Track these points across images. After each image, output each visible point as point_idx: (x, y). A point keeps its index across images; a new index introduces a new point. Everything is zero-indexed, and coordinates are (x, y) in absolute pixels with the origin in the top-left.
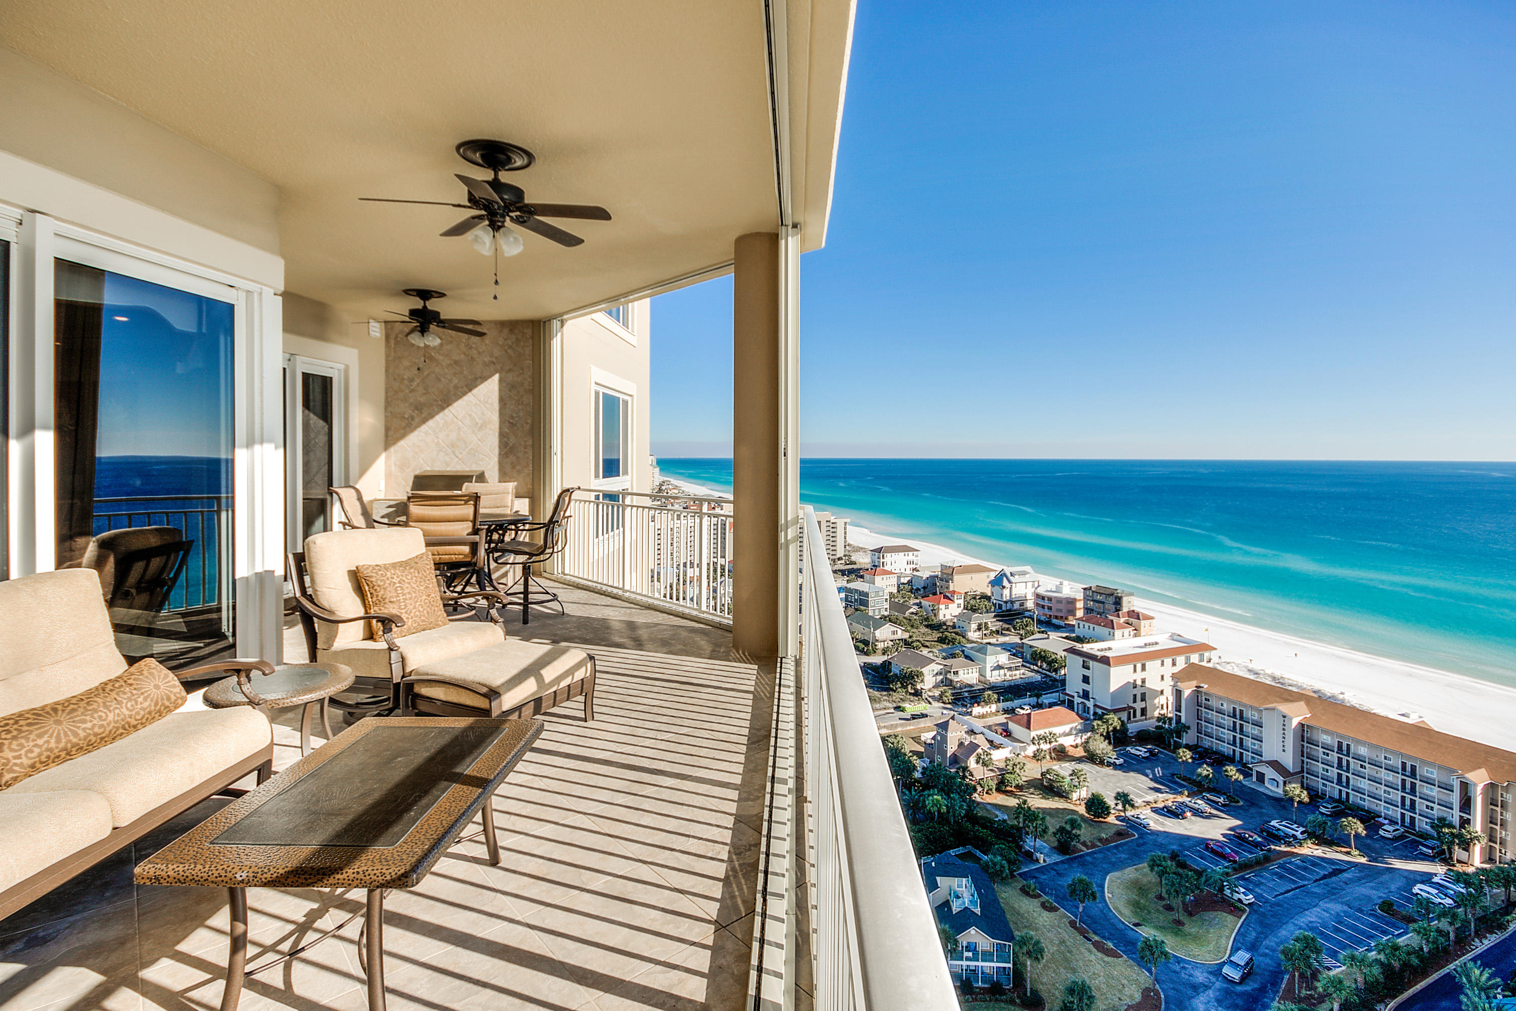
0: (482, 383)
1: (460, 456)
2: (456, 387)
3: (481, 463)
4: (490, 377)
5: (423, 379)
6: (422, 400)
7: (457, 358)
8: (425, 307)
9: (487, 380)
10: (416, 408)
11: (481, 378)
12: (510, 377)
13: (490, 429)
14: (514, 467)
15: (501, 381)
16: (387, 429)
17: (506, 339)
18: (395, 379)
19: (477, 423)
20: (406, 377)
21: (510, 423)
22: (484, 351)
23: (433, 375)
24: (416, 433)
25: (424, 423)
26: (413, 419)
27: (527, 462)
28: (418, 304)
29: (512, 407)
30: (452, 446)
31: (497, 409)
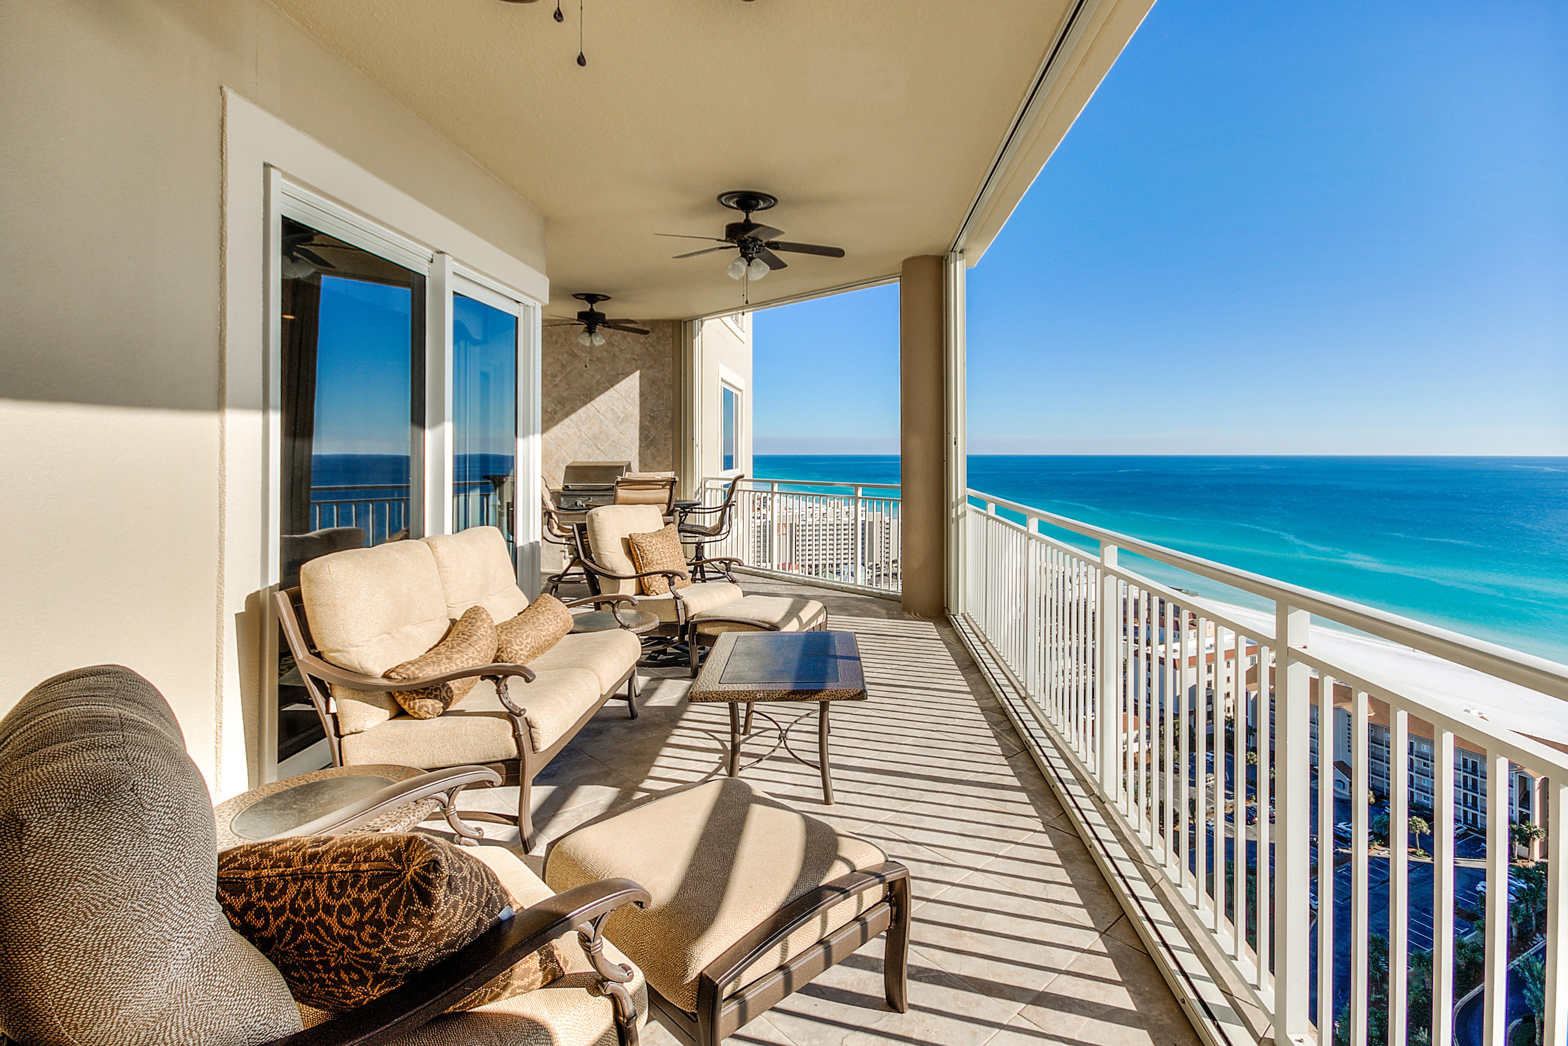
0: (624, 378)
1: (602, 448)
2: (598, 383)
3: (623, 454)
4: (632, 373)
5: (566, 375)
7: (599, 356)
8: (592, 309)
9: (628, 376)
10: (559, 402)
11: (622, 374)
12: (651, 373)
13: (631, 422)
14: (654, 459)
15: (641, 376)
19: (619, 417)
20: (549, 373)
21: (651, 416)
22: (626, 349)
24: (559, 426)
25: (567, 417)
26: (556, 413)
27: (668, 454)
28: (586, 307)
29: (653, 401)
30: (595, 438)
31: (638, 403)
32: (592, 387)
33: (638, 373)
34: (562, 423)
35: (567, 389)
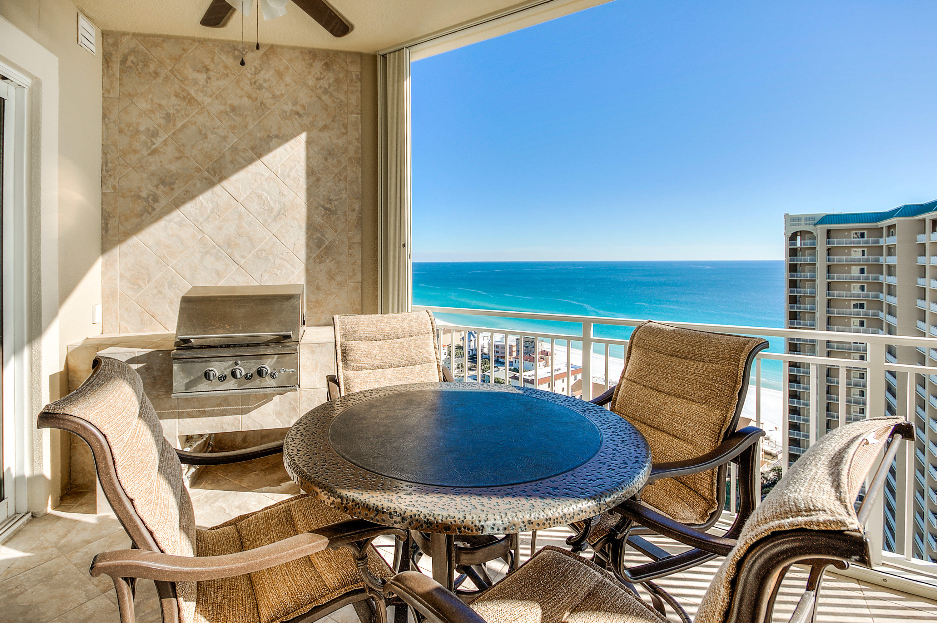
0: (280, 145)
1: (242, 262)
2: (234, 149)
3: (279, 272)
4: (293, 136)
5: (174, 134)
6: (174, 167)
7: (236, 103)
9: (287, 141)
10: (163, 182)
11: (277, 136)
12: (326, 138)
14: (331, 277)
15: (309, 143)
16: (106, 217)
17: (318, 79)
18: (121, 131)
19: (271, 209)
20: (142, 128)
21: (326, 209)
22: (282, 95)
23: (193, 128)
24: (162, 223)
25: (177, 206)
26: (156, 199)
27: (354, 270)
29: (329, 184)
30: (229, 245)
31: (305, 186)
32: (223, 156)
33: (303, 137)
34: (167, 218)
35: (177, 158)
